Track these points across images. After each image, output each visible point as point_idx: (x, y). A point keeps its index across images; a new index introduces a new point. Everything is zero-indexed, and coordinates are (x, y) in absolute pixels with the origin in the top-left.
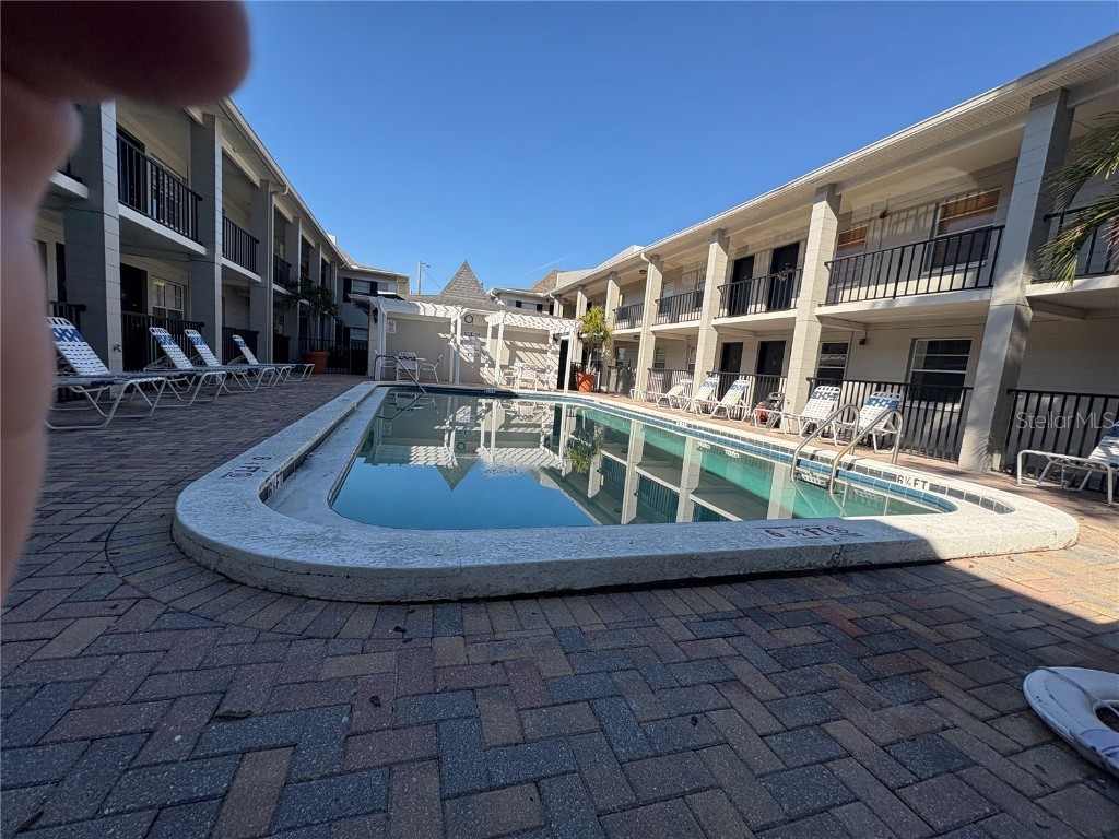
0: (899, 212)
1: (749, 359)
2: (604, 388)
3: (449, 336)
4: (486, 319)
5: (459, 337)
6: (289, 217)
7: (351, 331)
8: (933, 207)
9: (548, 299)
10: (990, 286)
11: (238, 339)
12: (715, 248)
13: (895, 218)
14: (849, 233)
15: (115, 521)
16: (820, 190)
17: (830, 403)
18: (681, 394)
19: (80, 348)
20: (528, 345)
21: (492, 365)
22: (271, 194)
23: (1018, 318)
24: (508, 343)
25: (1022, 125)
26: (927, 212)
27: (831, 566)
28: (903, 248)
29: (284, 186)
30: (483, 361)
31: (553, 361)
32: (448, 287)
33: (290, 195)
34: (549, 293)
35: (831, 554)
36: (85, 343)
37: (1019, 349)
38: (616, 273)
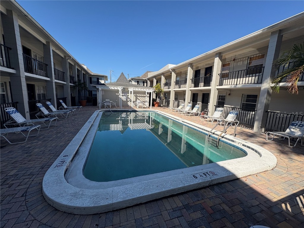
0: (238, 59)
1: (200, 98)
2: (162, 105)
3: (119, 94)
4: (129, 89)
5: (121, 94)
6: (73, 64)
7: (93, 92)
8: (247, 58)
9: (146, 80)
10: (261, 83)
11: (61, 101)
12: (189, 68)
13: (237, 60)
14: (225, 64)
15: (27, 187)
16: (216, 54)
17: (220, 113)
18: (182, 108)
19: (17, 115)
20: (140, 95)
21: (131, 101)
22: (67, 59)
23: (268, 92)
24: (135, 95)
25: (269, 39)
26: (245, 60)
27: (209, 185)
28: (239, 71)
29: (71, 57)
30: (128, 100)
31: (147, 99)
32: (118, 80)
33: (73, 59)
34: (146, 79)
35: (209, 183)
36: (19, 113)
37: (269, 101)
38: (164, 74)
